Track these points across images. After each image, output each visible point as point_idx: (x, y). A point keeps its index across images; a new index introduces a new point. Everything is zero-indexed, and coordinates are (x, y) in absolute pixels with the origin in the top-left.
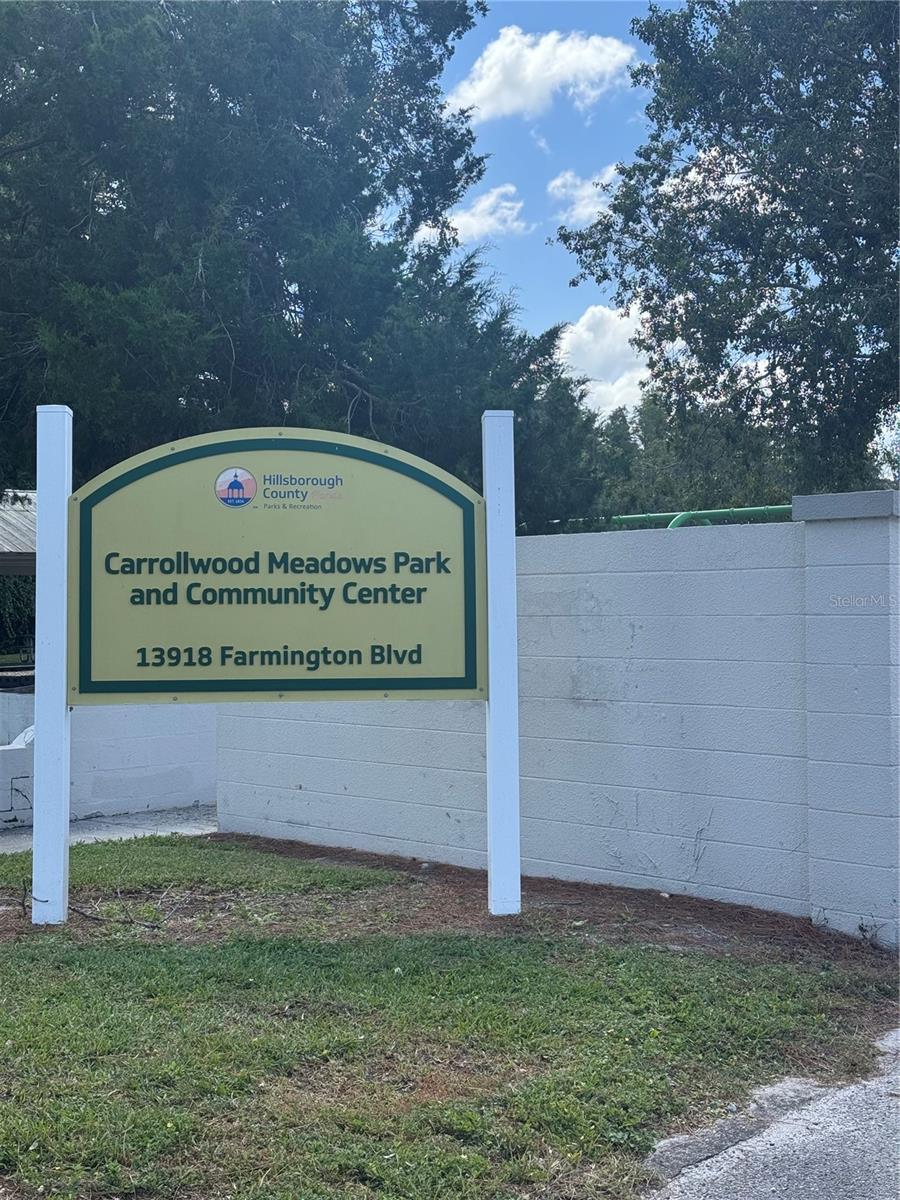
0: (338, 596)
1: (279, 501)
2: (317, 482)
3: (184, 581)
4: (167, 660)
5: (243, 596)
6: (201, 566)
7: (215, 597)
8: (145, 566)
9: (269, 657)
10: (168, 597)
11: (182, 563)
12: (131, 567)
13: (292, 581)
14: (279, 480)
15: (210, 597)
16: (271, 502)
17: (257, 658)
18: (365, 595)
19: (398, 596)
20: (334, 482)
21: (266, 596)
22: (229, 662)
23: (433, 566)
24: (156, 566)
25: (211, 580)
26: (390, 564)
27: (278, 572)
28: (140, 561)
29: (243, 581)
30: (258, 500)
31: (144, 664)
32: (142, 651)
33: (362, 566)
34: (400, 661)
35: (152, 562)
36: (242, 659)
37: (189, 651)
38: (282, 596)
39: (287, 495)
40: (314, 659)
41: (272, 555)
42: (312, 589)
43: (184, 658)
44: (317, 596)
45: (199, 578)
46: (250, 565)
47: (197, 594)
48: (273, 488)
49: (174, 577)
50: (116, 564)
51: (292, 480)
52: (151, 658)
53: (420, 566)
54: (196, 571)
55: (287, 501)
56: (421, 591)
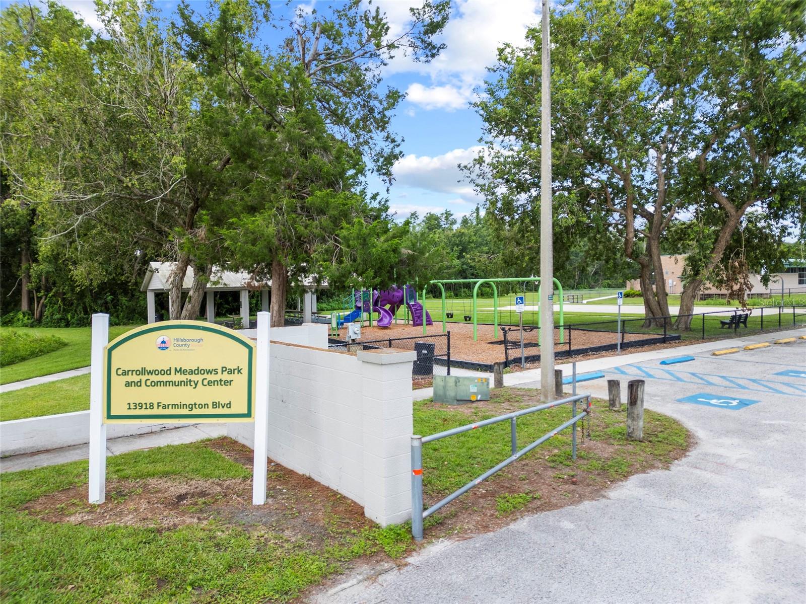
0: (200, 383)
1: (179, 348)
2: (193, 340)
3: (144, 378)
4: (138, 407)
5: (166, 383)
6: (150, 373)
7: (155, 384)
8: (130, 373)
9: (175, 406)
10: (138, 384)
11: (143, 371)
12: (125, 373)
13: (183, 378)
14: (179, 340)
15: (153, 384)
16: (176, 348)
17: (170, 407)
18: (210, 383)
19: (223, 383)
20: (200, 340)
21: (173, 383)
22: (160, 408)
23: (236, 371)
24: (134, 372)
25: (154, 378)
26: (220, 371)
27: (178, 374)
28: (128, 371)
29: (165, 378)
30: (171, 348)
31: (129, 408)
32: (129, 404)
33: (209, 372)
34: (223, 407)
35: (133, 371)
36: (165, 407)
37: (146, 404)
38: (179, 384)
39: (182, 345)
40: (191, 407)
41: (176, 368)
42: (190, 381)
43: (144, 406)
44: (192, 383)
45: (150, 377)
46: (168, 372)
47: (149, 383)
48: (177, 343)
49: (140, 377)
50: (120, 372)
51: (184, 340)
52: (132, 406)
53: (231, 372)
54: (148, 374)
55: (183, 348)
56: (231, 381)
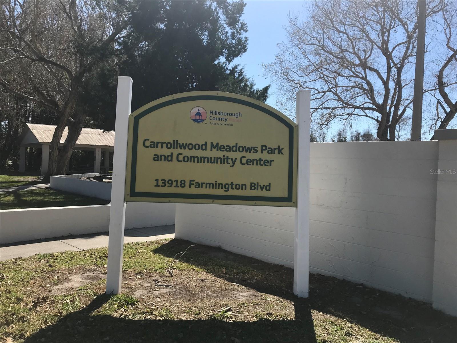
0: (238, 162)
1: (215, 121)
2: (231, 115)
3: (176, 152)
4: (167, 185)
5: (199, 160)
6: (183, 146)
7: (189, 159)
8: (160, 145)
9: (209, 185)
10: (168, 158)
11: (175, 144)
12: (154, 145)
13: (220, 154)
14: (216, 113)
15: (186, 159)
16: (213, 121)
17: (204, 185)
18: (250, 162)
19: (262, 163)
20: (238, 115)
21: (209, 160)
22: (193, 186)
23: (277, 151)
24: (165, 145)
25: (187, 152)
26: (259, 149)
27: (214, 150)
28: (158, 143)
29: (200, 153)
30: (207, 121)
31: (157, 185)
32: (157, 180)
33: (248, 150)
34: (262, 189)
35: (163, 143)
36: (198, 185)
37: (176, 181)
38: (216, 161)
39: (219, 119)
40: (227, 187)
41: (212, 143)
42: (228, 158)
43: (174, 184)
44: (230, 161)
45: (182, 151)
46: (203, 147)
47: (181, 158)
48: (214, 116)
49: (171, 150)
50: (148, 143)
51: (221, 113)
52: (160, 183)
53: (271, 151)
54: (181, 148)
55: (219, 122)
56: (271, 161)
